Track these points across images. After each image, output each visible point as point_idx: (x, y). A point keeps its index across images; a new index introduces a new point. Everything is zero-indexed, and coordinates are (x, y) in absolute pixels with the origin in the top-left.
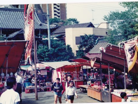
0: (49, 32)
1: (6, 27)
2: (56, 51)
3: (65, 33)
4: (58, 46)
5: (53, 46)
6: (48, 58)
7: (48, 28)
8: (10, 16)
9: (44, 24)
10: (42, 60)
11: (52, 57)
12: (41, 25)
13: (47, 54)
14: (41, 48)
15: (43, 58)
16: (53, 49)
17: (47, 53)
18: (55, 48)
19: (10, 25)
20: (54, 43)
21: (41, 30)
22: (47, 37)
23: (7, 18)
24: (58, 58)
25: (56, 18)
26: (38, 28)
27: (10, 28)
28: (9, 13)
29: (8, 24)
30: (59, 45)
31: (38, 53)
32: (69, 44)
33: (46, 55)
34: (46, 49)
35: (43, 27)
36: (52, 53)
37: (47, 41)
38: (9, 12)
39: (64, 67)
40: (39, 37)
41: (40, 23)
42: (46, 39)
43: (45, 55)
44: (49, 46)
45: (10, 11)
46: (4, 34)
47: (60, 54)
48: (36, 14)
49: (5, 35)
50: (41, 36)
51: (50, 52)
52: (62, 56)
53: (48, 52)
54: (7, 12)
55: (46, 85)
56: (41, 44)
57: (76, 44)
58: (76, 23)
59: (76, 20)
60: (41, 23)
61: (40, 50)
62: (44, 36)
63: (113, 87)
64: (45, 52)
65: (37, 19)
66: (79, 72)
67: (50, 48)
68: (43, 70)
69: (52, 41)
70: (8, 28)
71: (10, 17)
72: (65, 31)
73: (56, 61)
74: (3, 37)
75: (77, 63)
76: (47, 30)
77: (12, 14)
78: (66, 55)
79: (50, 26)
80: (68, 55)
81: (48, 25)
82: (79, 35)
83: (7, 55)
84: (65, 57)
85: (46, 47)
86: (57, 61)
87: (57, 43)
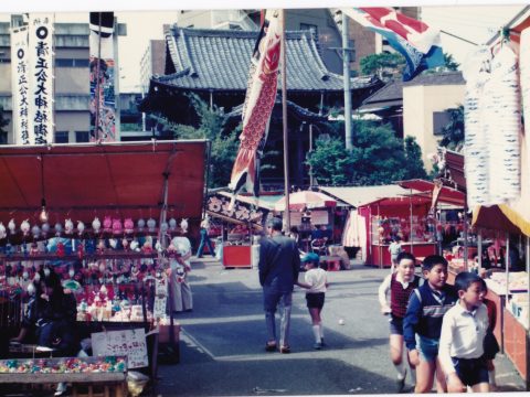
0: (347, 98)
1: (224, 87)
2: (365, 156)
3: (401, 99)
4: (373, 139)
5: (360, 141)
6: (342, 176)
7: (346, 88)
8: (239, 52)
9: (336, 76)
10: (327, 180)
11: (355, 173)
12: (325, 78)
13: (341, 165)
14: (322, 146)
15: (328, 175)
16: (360, 150)
17: (340, 161)
18: (364, 146)
19: (238, 78)
20: (363, 131)
21: (326, 92)
22: (342, 113)
23: (230, 60)
24: (373, 176)
25: (387, 52)
26: (316, 88)
27: (237, 87)
28: (237, 45)
29: (231, 76)
30: (377, 137)
31: (316, 160)
32: (412, 135)
33: (338, 167)
34: (337, 148)
35: (331, 86)
36: (353, 161)
37: (342, 124)
38: (236, 41)
39: (378, 202)
40: (320, 114)
41: (323, 71)
42: (340, 118)
43: (335, 168)
44: (348, 140)
45: (238, 38)
46: (219, 106)
47: (379, 163)
48: (314, 46)
49: (222, 109)
50: (325, 111)
51: (348, 158)
52: (385, 169)
53: (342, 157)
54: (230, 41)
55: (328, 253)
56: (323, 135)
57: (435, 134)
58: (449, 67)
59: (450, 57)
60: (326, 71)
61: (319, 150)
62: (332, 110)
63: (499, 265)
64: (333, 159)
65: (317, 60)
66: (424, 219)
67: (349, 146)
68: (316, 209)
69: (356, 125)
70: (231, 87)
71: (237, 55)
72: (401, 94)
73: (363, 184)
74: (217, 112)
75: (415, 192)
76: (342, 92)
77: (243, 47)
78: (395, 169)
79: (350, 83)
80: (403, 167)
81: (345, 77)
82: (441, 108)
83: (166, 175)
84: (392, 171)
85: (337, 143)
86: (368, 185)
87: (369, 133)
